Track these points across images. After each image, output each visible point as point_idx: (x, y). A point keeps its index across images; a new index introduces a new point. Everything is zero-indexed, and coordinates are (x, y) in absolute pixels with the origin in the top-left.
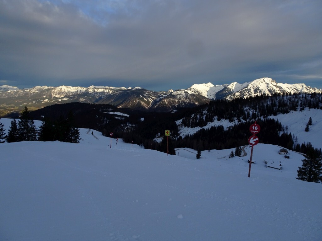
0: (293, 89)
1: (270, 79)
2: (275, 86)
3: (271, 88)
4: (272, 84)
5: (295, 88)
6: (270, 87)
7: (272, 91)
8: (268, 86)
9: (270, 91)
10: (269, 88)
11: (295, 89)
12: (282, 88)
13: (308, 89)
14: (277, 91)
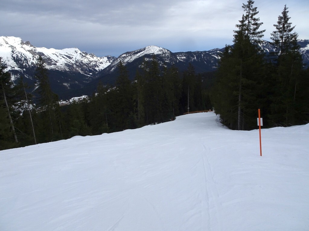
0: (63, 57)
1: (18, 40)
2: (30, 51)
3: (19, 55)
4: (22, 47)
5: (66, 54)
6: (17, 53)
7: (21, 61)
8: (13, 52)
9: (17, 60)
10: (15, 55)
11: (66, 56)
12: (43, 54)
13: (84, 55)
14: (33, 60)
